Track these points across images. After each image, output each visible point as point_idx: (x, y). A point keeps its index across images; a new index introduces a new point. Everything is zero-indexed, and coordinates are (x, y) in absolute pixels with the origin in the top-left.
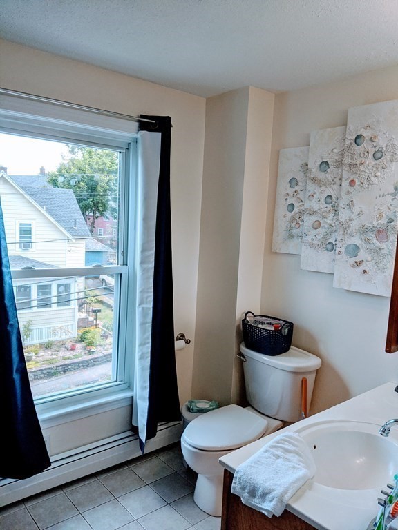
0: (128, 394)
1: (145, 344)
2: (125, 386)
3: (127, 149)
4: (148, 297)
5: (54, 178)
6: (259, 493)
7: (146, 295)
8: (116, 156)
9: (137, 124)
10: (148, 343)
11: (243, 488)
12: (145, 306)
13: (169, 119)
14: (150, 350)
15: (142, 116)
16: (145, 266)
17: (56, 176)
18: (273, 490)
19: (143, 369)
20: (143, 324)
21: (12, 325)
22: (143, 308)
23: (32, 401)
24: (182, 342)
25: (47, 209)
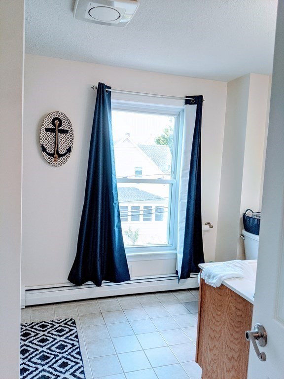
0: (174, 252)
1: (182, 222)
2: (173, 247)
3: (178, 115)
4: (184, 196)
5: (158, 139)
6: (211, 277)
7: (183, 195)
8: (173, 119)
9: (184, 101)
10: (183, 222)
11: (206, 275)
12: (183, 201)
13: (201, 97)
14: (185, 225)
15: (187, 97)
16: (184, 179)
17: (159, 137)
18: (218, 275)
19: (181, 236)
20: (181, 211)
21: (115, 203)
22: (182, 202)
23: (123, 246)
24: (208, 226)
25: (152, 158)
